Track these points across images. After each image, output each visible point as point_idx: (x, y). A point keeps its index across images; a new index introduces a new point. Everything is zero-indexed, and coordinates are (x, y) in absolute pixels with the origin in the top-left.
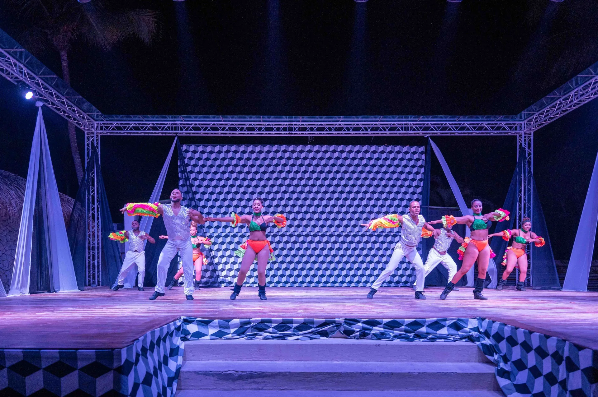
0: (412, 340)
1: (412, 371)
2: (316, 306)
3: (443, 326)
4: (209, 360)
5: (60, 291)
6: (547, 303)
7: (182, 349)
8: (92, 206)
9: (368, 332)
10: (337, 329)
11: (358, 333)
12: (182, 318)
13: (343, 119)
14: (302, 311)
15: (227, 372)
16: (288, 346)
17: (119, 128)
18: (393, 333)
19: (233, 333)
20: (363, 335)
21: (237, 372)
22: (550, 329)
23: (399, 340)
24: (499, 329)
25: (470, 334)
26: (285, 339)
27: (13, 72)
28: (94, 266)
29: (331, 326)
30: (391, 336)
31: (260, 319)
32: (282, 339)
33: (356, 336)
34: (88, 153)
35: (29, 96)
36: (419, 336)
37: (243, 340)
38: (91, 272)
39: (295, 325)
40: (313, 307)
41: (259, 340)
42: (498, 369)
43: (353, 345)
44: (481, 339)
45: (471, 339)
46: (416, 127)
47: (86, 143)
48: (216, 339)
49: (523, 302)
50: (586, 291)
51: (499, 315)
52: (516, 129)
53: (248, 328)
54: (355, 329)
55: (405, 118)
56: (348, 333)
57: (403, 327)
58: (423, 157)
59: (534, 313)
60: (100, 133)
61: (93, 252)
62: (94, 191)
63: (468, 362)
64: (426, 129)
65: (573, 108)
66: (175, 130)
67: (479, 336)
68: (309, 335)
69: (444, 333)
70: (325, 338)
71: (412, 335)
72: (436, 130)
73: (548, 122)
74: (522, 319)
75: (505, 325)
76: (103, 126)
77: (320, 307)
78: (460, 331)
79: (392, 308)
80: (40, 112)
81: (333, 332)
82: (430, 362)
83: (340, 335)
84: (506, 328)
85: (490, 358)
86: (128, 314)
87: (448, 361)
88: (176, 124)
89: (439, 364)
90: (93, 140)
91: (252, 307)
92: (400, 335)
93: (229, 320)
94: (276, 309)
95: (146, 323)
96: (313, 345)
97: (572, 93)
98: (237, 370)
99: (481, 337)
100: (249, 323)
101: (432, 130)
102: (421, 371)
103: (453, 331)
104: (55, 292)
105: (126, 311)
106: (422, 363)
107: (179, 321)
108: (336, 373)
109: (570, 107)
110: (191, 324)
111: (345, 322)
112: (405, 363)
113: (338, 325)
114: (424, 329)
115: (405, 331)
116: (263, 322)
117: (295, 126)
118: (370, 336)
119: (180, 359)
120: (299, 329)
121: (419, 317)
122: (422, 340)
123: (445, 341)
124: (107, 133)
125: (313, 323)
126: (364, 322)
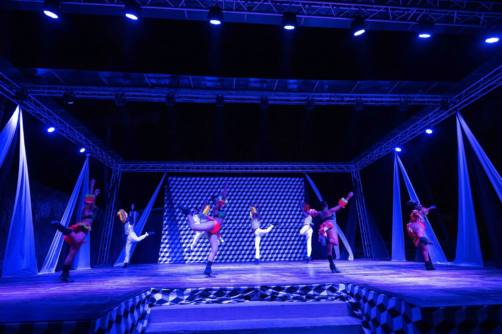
0: (305, 301)
1: (306, 326)
2: (243, 277)
3: (324, 290)
4: (166, 322)
5: (77, 269)
6: (385, 270)
7: (148, 314)
8: (110, 212)
9: (276, 296)
10: (256, 294)
11: (270, 297)
12: (152, 289)
13: (259, 164)
14: (234, 281)
15: (178, 332)
16: (222, 309)
17: (133, 168)
18: (292, 296)
19: (186, 299)
20: (273, 298)
21: (185, 331)
22: (390, 291)
23: (296, 301)
24: (358, 290)
25: (342, 294)
26: (221, 303)
27: (76, 138)
28: (104, 250)
29: (252, 292)
30: (291, 298)
31: (205, 288)
32: (219, 303)
33: (268, 299)
34: (113, 182)
35: (83, 150)
36: (309, 297)
37: (192, 305)
38: (102, 254)
39: (228, 292)
40: (241, 278)
41: (203, 304)
42: (362, 321)
43: (266, 306)
44: (349, 299)
45: (342, 298)
46: (298, 168)
47: (113, 176)
48: (174, 304)
49: (370, 270)
50: (406, 261)
51: (358, 280)
52: (350, 169)
53: (196, 295)
54: (267, 294)
55: (292, 163)
56: (263, 297)
57: (298, 291)
58: (303, 183)
59: (378, 278)
60: (122, 170)
61: (105, 242)
62: (113, 203)
63: (343, 316)
64: (303, 169)
65: (377, 159)
66: (165, 169)
67: (347, 296)
68: (237, 299)
69: (325, 295)
70: (248, 301)
71: (304, 296)
72: (309, 169)
73: (365, 165)
74: (372, 283)
75: (362, 288)
76: (124, 166)
77: (245, 277)
78: (335, 293)
79: (291, 276)
80: (88, 158)
81: (253, 296)
82: (318, 317)
83: (258, 298)
84: (363, 290)
85: (356, 312)
86: (115, 287)
87: (330, 316)
88: (166, 166)
89: (324, 318)
90: (117, 174)
91: (201, 279)
92: (297, 297)
93: (184, 289)
94: (217, 280)
95: (125, 294)
96: (239, 308)
97: (375, 152)
98: (185, 330)
99: (349, 297)
100: (197, 291)
101: (306, 169)
102: (312, 326)
103: (331, 294)
104: (74, 269)
105: (114, 285)
106: (312, 318)
107: (149, 292)
108: (255, 329)
109: (375, 158)
110: (158, 294)
111: (261, 289)
112: (301, 318)
113: (257, 291)
114: (311, 292)
115: (300, 294)
116: (207, 290)
117: (233, 167)
118: (277, 299)
119: (146, 322)
120: (231, 294)
121: (308, 283)
122: (311, 300)
123: (326, 301)
124: (126, 170)
125: (240, 289)
126: (273, 289)
